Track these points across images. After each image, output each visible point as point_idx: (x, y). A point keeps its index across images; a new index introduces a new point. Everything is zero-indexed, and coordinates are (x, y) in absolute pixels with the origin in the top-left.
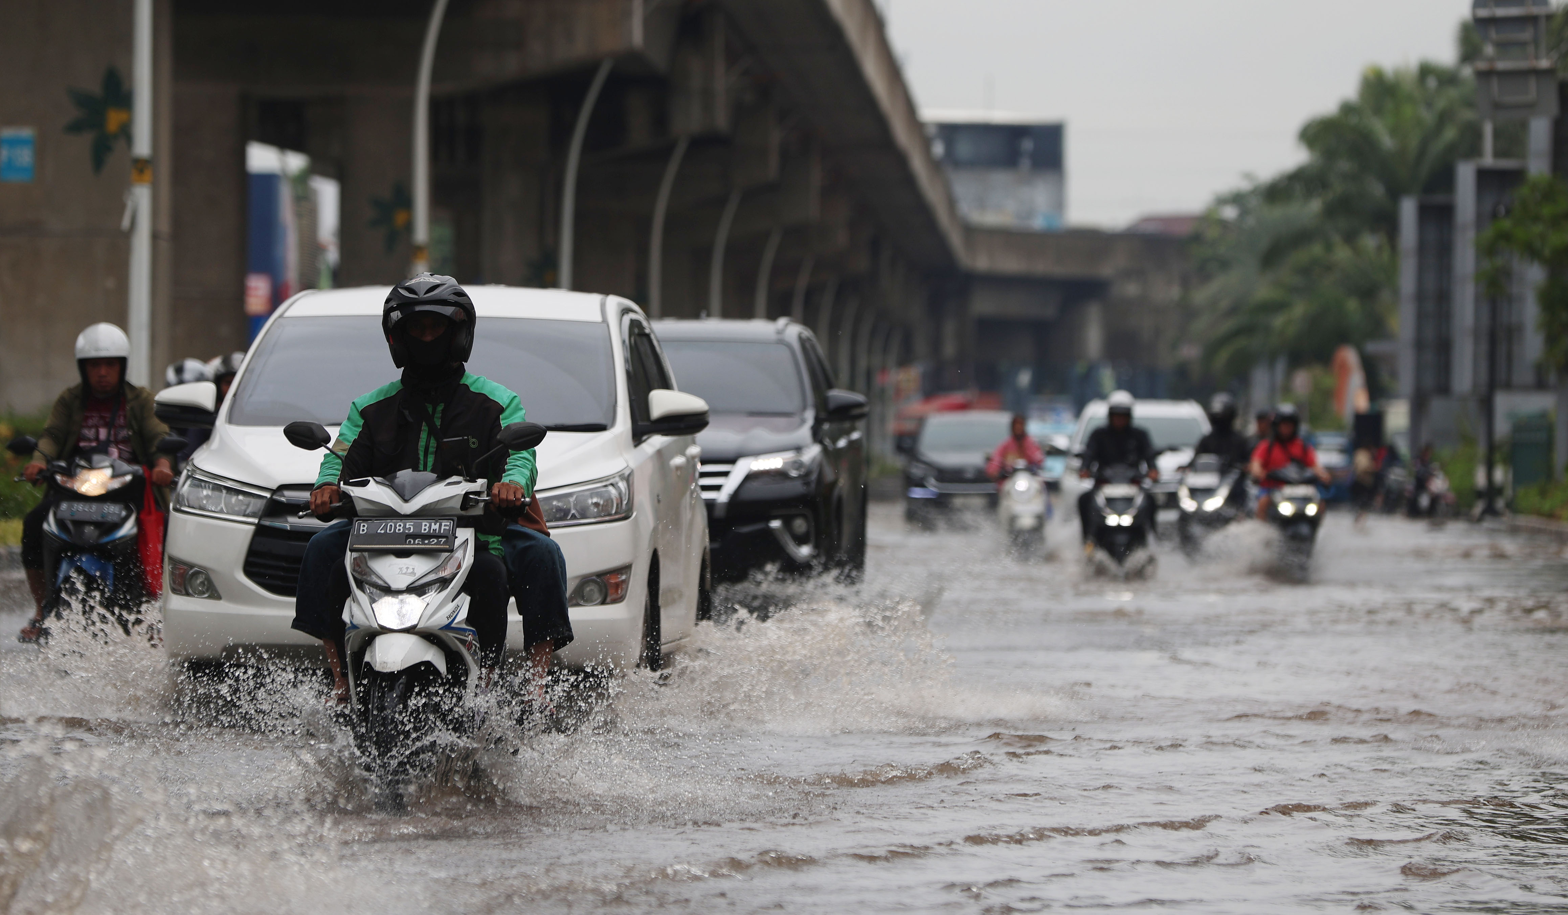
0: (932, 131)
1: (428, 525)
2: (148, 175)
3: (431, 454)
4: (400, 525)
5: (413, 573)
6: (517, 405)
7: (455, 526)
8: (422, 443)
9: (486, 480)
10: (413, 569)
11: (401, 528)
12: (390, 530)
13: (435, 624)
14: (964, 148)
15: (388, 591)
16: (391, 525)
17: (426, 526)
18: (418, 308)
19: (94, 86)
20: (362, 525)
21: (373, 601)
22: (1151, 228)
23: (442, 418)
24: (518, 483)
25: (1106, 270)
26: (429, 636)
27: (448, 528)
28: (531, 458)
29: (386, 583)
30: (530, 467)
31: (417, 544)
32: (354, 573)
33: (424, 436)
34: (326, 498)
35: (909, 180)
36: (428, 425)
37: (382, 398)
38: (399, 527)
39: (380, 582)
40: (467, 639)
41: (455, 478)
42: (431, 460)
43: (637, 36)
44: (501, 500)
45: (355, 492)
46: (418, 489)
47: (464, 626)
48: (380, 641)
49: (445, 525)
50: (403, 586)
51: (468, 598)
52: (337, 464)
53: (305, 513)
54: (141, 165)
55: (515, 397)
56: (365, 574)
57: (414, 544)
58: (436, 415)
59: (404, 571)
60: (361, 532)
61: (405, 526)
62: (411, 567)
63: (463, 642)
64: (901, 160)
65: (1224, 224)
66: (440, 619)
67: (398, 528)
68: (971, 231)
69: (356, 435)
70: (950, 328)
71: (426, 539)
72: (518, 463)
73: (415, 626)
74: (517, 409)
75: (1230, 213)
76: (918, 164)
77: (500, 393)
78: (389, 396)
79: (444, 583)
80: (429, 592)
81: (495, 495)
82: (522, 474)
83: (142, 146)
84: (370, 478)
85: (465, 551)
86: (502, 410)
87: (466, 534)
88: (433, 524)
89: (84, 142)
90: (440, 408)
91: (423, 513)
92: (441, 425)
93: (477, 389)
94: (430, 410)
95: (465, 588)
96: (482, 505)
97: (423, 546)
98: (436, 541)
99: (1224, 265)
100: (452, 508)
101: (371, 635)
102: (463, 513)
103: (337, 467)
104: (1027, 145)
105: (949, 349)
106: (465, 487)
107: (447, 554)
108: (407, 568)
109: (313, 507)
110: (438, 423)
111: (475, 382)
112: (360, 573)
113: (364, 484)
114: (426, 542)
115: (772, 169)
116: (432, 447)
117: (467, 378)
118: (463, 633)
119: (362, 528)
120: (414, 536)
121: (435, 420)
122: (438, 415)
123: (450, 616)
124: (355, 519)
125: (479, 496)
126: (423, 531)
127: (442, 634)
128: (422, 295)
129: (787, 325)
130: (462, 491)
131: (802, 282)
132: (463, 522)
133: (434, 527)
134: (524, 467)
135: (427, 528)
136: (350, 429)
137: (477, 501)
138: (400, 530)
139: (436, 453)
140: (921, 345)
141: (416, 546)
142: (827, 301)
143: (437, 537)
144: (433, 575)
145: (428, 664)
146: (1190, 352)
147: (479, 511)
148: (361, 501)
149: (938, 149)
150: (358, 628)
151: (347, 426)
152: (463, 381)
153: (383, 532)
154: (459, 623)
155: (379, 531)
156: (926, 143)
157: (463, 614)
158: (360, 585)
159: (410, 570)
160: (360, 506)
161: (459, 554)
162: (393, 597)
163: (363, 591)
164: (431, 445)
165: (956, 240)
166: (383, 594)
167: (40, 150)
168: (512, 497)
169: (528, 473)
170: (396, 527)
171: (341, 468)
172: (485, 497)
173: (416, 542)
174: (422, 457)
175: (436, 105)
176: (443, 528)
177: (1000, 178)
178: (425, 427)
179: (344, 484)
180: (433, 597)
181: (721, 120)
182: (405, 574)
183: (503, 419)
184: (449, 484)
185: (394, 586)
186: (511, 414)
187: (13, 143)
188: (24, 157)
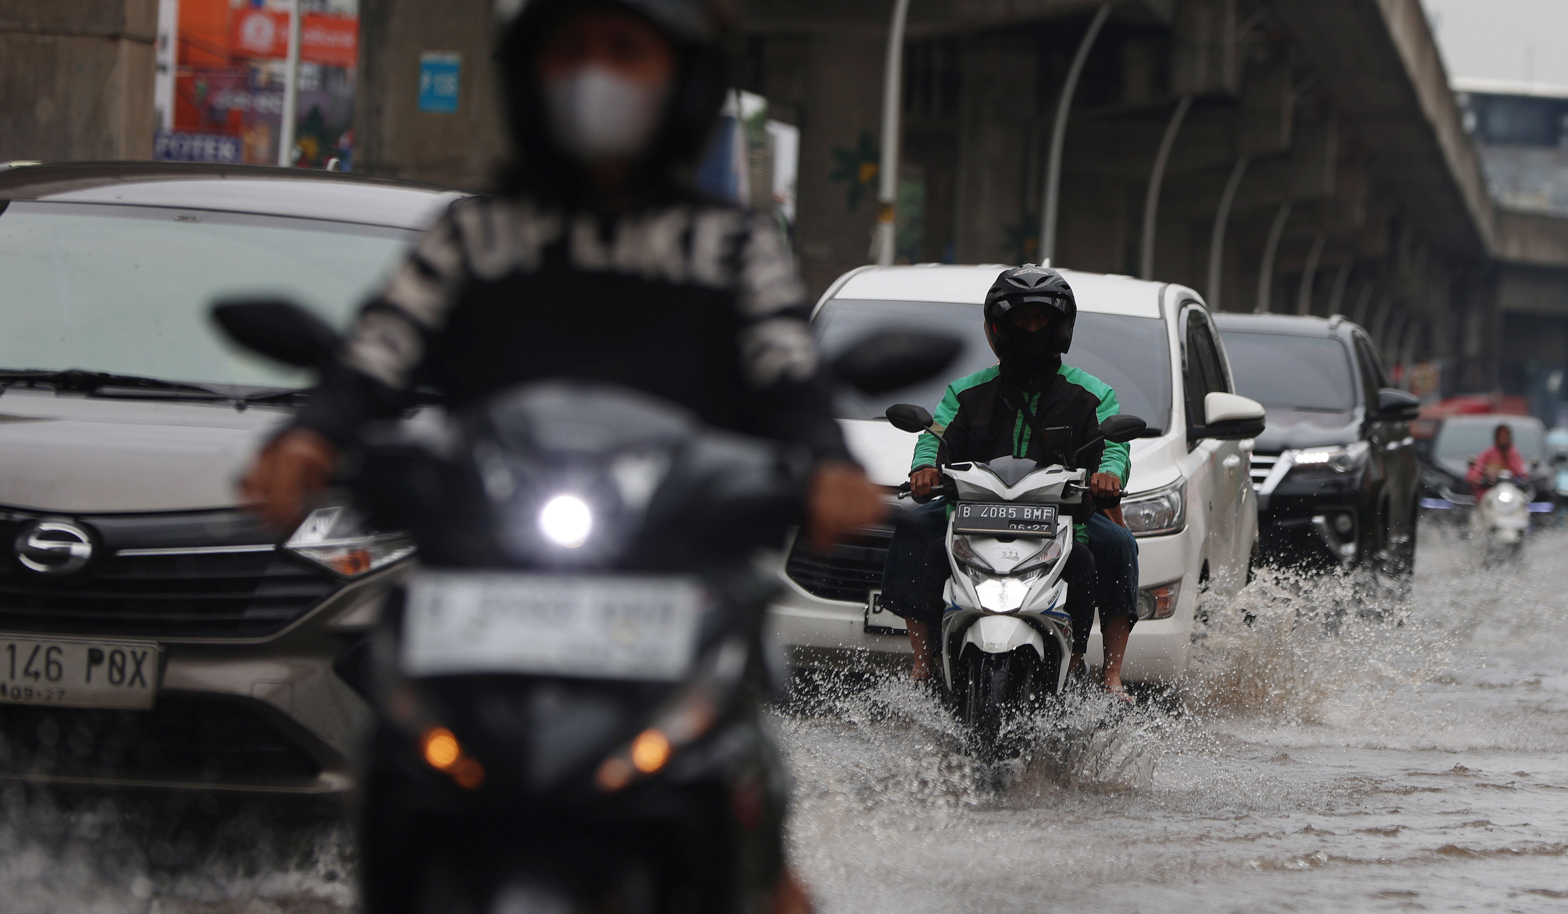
0: (1463, 100)
1: (1030, 511)
3: (1025, 441)
4: (1003, 511)
5: (1017, 558)
6: (1113, 399)
7: (1057, 514)
8: (1017, 430)
9: (1085, 470)
10: (1017, 554)
11: (1004, 513)
12: (993, 514)
13: (1037, 608)
14: (1499, 123)
15: (991, 573)
16: (994, 510)
17: (1028, 512)
18: (1026, 300)
20: (965, 508)
21: (976, 583)
23: (1038, 407)
24: (1114, 474)
26: (1030, 619)
27: (1050, 515)
28: (1126, 452)
29: (990, 566)
30: (1125, 460)
31: (1020, 530)
32: (957, 556)
33: (1019, 423)
34: (927, 480)
35: (1437, 155)
36: (1023, 413)
37: (979, 384)
38: (1003, 512)
39: (983, 565)
40: (1063, 624)
41: (1055, 467)
42: (1025, 447)
44: (1100, 491)
45: (958, 475)
46: (1019, 476)
47: (1062, 611)
48: (984, 622)
49: (1047, 512)
50: (1007, 569)
51: (1066, 585)
52: (933, 446)
53: (905, 494)
55: (1111, 390)
56: (967, 557)
57: (1017, 529)
58: (1032, 404)
59: (1008, 555)
60: (964, 516)
61: (1007, 511)
62: (1014, 552)
63: (1061, 627)
64: (1428, 132)
66: (1042, 603)
67: (1001, 513)
68: (1501, 214)
69: (952, 418)
70: (1474, 322)
71: (1029, 525)
72: (1114, 456)
73: (1018, 610)
74: (1113, 403)
76: (1446, 137)
77: (1097, 387)
78: (985, 382)
79: (1045, 568)
80: (1030, 577)
81: (1094, 485)
82: (1118, 466)
84: (971, 463)
85: (1064, 538)
86: (1098, 402)
87: (1065, 521)
88: (1035, 510)
90: (1036, 397)
91: (1025, 499)
92: (1036, 414)
93: (1074, 380)
94: (1026, 398)
95: (1064, 575)
96: (1080, 493)
97: (1026, 532)
98: (1038, 527)
100: (1053, 496)
101: (974, 616)
102: (1063, 501)
103: (933, 449)
105: (1473, 346)
106: (1064, 476)
107: (1048, 540)
108: (1011, 553)
109: (914, 488)
110: (1034, 411)
111: (1071, 373)
112: (963, 556)
113: (967, 468)
114: (1029, 527)
115: (1284, 135)
116: (1027, 434)
117: (1064, 369)
118: (1061, 618)
119: (965, 512)
120: (1017, 522)
121: (1031, 408)
122: (1034, 403)
123: (1051, 601)
124: (958, 502)
125: (1078, 484)
126: (1025, 517)
127: (1042, 619)
128: (1032, 286)
129: (1340, 322)
130: (1064, 479)
131: (1312, 263)
132: (1064, 510)
133: (1036, 513)
134: (1120, 459)
135: (1029, 513)
136: (946, 412)
137: (1077, 490)
138: (1002, 515)
139: (1030, 441)
140: (1441, 341)
141: (1019, 531)
143: (1040, 523)
144: (1035, 560)
145: (1030, 647)
147: (1077, 499)
148: (963, 483)
149: (1470, 122)
150: (961, 609)
151: (943, 409)
152: (1060, 372)
153: (986, 516)
154: (1058, 608)
155: (982, 515)
156: (1457, 114)
157: (1062, 600)
158: (963, 567)
159: (1014, 555)
160: (962, 490)
161: (1058, 541)
162: (996, 580)
163: (966, 573)
164: (1026, 432)
165: (1485, 224)
166: (986, 576)
167: (466, 76)
168: (1110, 488)
169: (1124, 466)
170: (998, 512)
171: (937, 450)
172: (1083, 486)
173: (1019, 527)
174: (1016, 444)
176: (1045, 514)
177: (1537, 157)
178: (1020, 414)
179: (945, 467)
180: (1036, 582)
181: (1230, 80)
182: (1009, 558)
183: (1098, 412)
184: (1050, 472)
185: (998, 569)
186: (1107, 408)
187: (437, 69)
188: (449, 85)
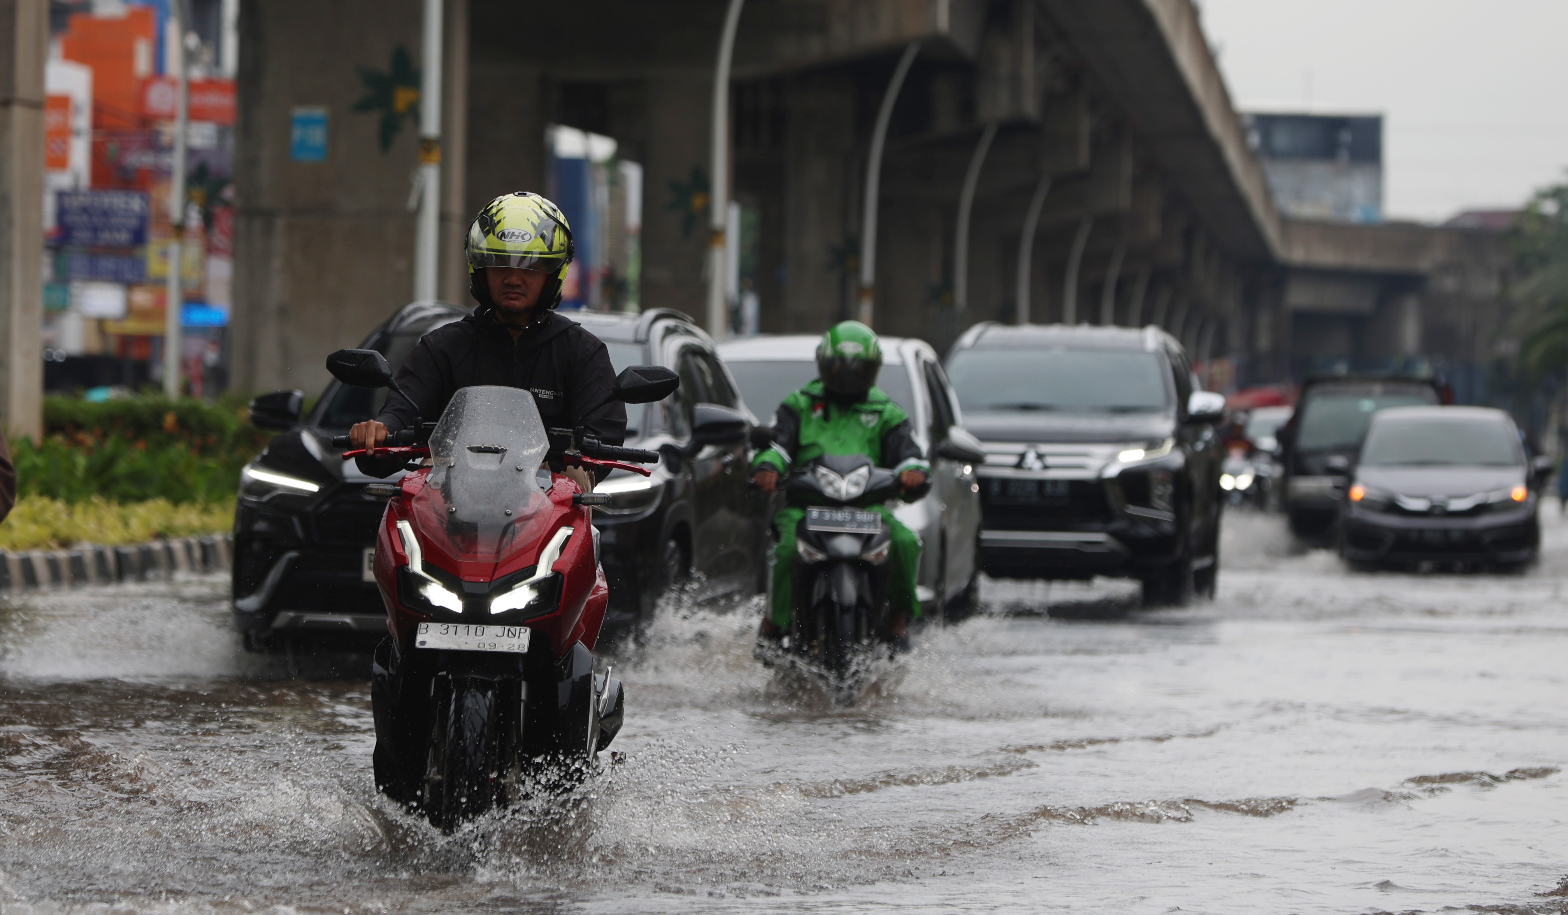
0: (1248, 122)
2: (436, 155)
14: (1281, 139)
19: (383, 64)
22: (1470, 223)
25: (1424, 263)
35: (1223, 170)
43: (943, 20)
54: (427, 144)
64: (1215, 150)
65: (1543, 219)
68: (1286, 222)
70: (1264, 320)
75: (1550, 208)
76: (1233, 154)
83: (431, 126)
89: (372, 121)
99: (1544, 260)
104: (1346, 137)
105: (1264, 342)
115: (1083, 157)
131: (1113, 273)
140: (1235, 338)
142: (1139, 292)
146: (1507, 347)
149: (1254, 139)
156: (1242, 133)
165: (1271, 232)
167: (333, 128)
175: (736, 89)
177: (1318, 171)
181: (1030, 107)
187: (307, 122)
188: (317, 136)
